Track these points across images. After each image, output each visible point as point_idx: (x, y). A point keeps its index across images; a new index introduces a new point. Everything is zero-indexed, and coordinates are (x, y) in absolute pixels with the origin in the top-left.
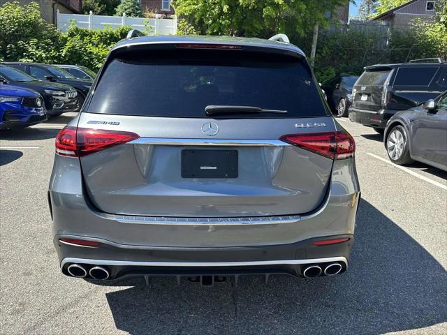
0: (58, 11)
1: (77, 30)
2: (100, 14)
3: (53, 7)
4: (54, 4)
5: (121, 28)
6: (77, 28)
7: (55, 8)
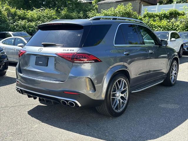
0: (142, 5)
1: (148, 14)
2: (165, 4)
3: (140, 4)
4: (140, 2)
5: (170, 10)
6: (148, 13)
7: (141, 4)
